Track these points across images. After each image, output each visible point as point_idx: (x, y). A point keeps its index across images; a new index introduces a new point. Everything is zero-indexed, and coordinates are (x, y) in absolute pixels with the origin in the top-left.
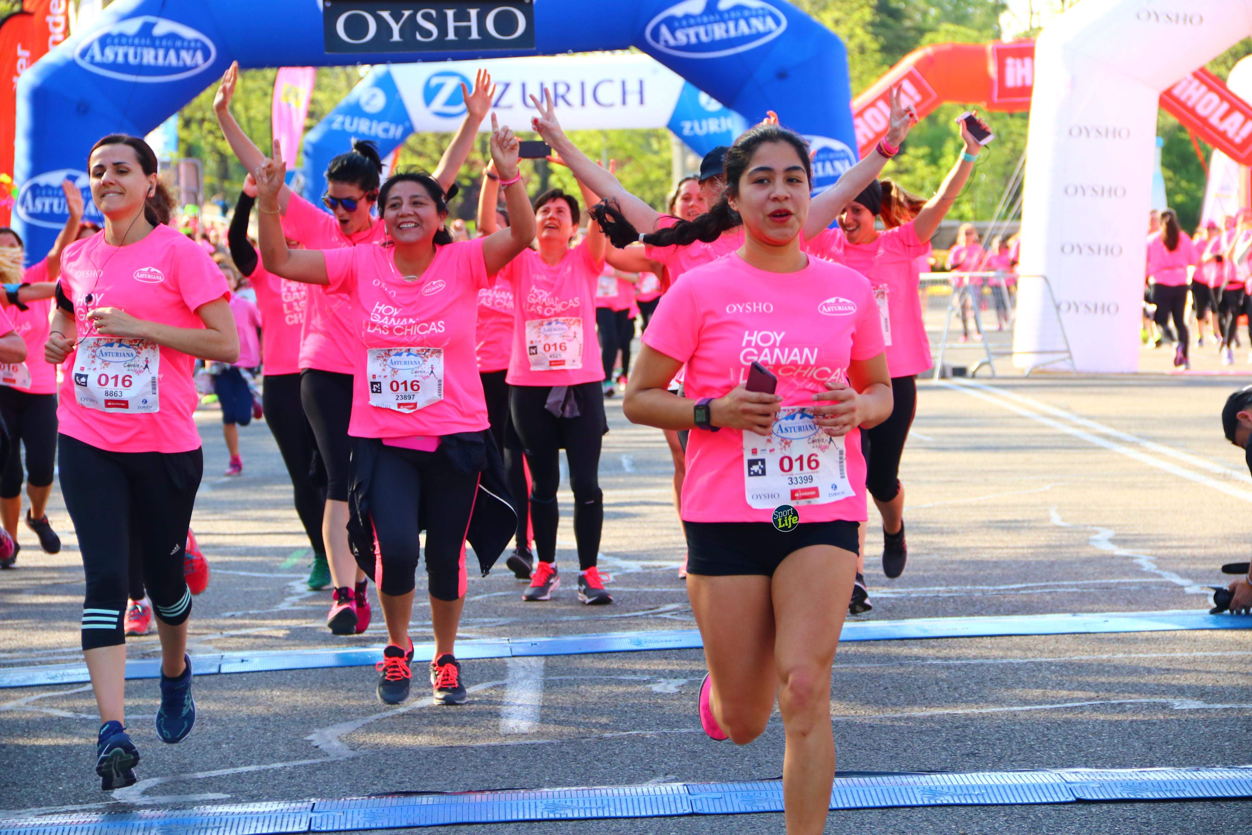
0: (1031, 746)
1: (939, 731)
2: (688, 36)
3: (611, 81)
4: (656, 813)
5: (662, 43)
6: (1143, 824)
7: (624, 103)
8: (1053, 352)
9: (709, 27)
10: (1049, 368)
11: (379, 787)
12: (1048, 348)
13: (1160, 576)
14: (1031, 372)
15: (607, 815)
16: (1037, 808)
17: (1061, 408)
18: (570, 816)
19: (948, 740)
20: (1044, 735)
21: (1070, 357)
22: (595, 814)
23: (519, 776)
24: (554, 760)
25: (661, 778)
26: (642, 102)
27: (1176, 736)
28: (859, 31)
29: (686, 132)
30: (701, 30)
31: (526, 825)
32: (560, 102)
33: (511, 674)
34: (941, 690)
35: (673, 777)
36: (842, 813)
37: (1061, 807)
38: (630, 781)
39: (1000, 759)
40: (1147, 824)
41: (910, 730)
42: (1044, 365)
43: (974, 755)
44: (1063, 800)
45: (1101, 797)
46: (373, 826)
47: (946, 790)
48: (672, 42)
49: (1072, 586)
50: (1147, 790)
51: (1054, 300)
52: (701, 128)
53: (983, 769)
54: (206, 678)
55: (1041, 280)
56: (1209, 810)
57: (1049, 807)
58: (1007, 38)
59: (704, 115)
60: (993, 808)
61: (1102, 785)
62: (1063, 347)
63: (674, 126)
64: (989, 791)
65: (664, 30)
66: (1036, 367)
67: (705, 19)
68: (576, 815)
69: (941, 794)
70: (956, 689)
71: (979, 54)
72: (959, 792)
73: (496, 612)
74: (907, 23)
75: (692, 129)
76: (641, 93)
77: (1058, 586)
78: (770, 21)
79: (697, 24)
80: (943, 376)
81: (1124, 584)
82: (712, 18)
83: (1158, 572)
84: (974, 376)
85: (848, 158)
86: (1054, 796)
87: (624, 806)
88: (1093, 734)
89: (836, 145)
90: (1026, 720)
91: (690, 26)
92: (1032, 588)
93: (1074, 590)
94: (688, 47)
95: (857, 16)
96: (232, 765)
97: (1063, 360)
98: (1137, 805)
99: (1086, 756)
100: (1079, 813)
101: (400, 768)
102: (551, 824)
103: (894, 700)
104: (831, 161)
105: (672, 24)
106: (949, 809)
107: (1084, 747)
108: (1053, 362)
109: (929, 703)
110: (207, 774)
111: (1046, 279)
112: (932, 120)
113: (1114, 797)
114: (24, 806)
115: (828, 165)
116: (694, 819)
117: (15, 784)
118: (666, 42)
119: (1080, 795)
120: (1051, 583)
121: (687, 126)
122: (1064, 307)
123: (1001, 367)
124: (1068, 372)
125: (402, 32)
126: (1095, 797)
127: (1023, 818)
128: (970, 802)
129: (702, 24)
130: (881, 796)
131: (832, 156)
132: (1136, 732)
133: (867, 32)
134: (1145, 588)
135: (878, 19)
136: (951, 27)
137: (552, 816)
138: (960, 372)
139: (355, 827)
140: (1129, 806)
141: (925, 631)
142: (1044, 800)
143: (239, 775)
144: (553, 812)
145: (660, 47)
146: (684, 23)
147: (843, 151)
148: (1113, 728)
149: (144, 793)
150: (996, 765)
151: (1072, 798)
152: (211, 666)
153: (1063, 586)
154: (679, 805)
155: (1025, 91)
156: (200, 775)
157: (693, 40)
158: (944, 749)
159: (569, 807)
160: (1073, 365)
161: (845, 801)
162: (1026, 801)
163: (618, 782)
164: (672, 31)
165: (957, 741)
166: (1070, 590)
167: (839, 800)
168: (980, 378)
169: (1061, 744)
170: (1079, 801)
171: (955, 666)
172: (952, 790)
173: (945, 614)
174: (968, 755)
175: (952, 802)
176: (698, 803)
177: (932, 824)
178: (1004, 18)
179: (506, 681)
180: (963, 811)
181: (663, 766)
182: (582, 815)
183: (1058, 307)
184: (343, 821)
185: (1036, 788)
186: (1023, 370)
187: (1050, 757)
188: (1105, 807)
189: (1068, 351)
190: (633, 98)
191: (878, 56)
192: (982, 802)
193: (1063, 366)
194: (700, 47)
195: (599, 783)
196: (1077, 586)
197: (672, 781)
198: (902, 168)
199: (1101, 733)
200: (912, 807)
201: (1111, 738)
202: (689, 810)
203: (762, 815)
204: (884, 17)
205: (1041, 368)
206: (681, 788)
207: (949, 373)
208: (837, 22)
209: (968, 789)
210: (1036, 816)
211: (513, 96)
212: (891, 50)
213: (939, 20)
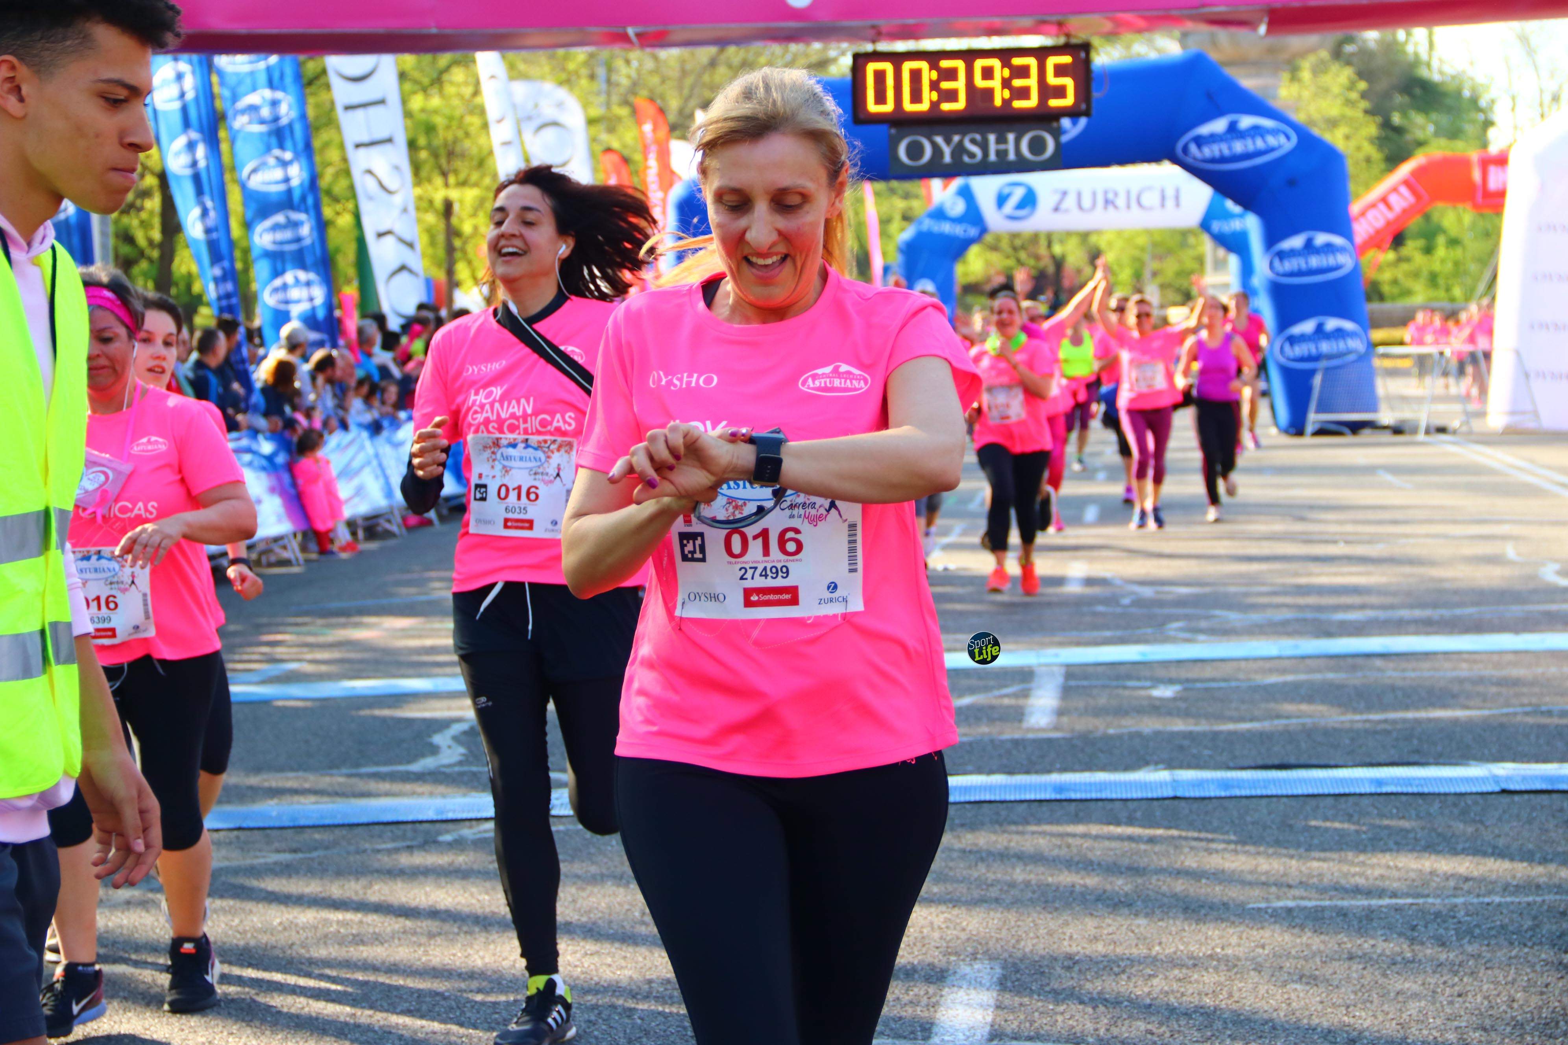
2: (1212, 151)
3: (1154, 187)
4: (1145, 796)
5: (1191, 157)
7: (1163, 205)
8: (1523, 413)
9: (1231, 143)
10: (1520, 426)
12: (1520, 409)
14: (1503, 430)
16: (1468, 796)
21: (1538, 417)
25: (1152, 767)
26: (1177, 205)
29: (1215, 230)
30: (1224, 146)
31: (1036, 803)
38: (1126, 770)
41: (1366, 731)
42: (1516, 423)
48: (1199, 156)
51: (1523, 370)
52: (1228, 226)
55: (1513, 353)
58: (1494, 149)
59: (1228, 216)
62: (1531, 408)
63: (1205, 225)
65: (1192, 146)
66: (1509, 425)
67: (1228, 137)
71: (1464, 163)
74: (1409, 137)
75: (1222, 227)
76: (1177, 198)
78: (1282, 139)
79: (1221, 141)
82: (1233, 136)
85: (1346, 251)
89: (1338, 240)
91: (1215, 143)
94: (1213, 160)
97: (1531, 420)
104: (1333, 254)
105: (1200, 141)
108: (1523, 421)
109: (1384, 708)
111: (1517, 352)
112: (1427, 218)
115: (1330, 257)
118: (1194, 156)
121: (1217, 225)
122: (1532, 375)
124: (1535, 430)
125: (953, 154)
127: (1455, 805)
129: (1225, 141)
131: (1333, 249)
135: (1384, 134)
136: (1443, 142)
145: (1189, 159)
146: (1209, 140)
147: (1342, 245)
155: (1501, 194)
157: (1217, 154)
158: (1394, 746)
160: (1539, 423)
163: (1116, 770)
164: (1199, 147)
178: (1491, 133)
186: (1496, 429)
187: (1484, 754)
188: (1526, 796)
189: (1536, 412)
190: (1170, 203)
193: (1532, 425)
194: (1223, 160)
205: (1513, 426)
208: (1347, 137)
210: (1466, 803)
211: (1070, 202)
212: (1394, 159)
213: (1437, 134)
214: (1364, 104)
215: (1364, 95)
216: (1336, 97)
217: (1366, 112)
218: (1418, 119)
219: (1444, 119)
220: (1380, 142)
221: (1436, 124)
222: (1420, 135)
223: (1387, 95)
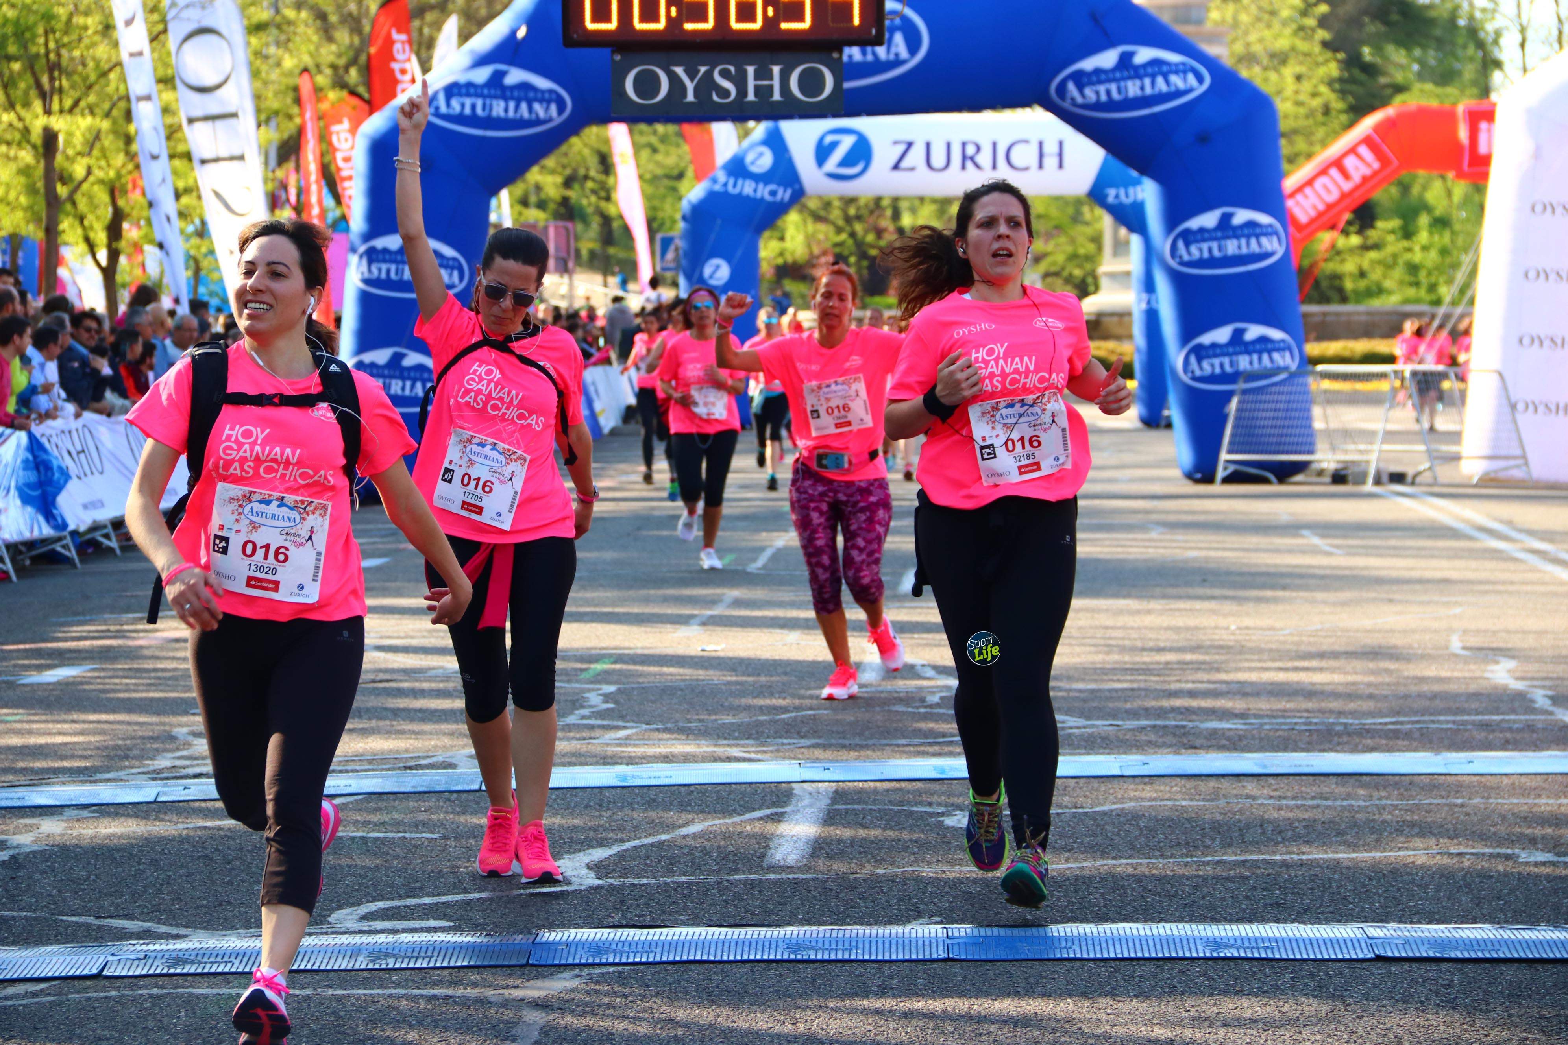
0: (1345, 898)
1: (1247, 878)
2: (1097, 93)
3: (1026, 142)
4: (907, 957)
5: (1069, 101)
6: (1443, 986)
7: (1040, 164)
8: (1507, 458)
9: (1122, 84)
10: (1502, 475)
11: (616, 920)
12: (1503, 452)
13: (1551, 713)
14: (1480, 479)
15: (853, 957)
16: (1331, 964)
17: (1502, 521)
18: (813, 957)
19: (1255, 888)
20: (1364, 886)
21: (1526, 464)
22: (840, 957)
23: (771, 913)
24: (814, 897)
25: (925, 920)
26: (1061, 166)
27: (1512, 891)
28: (1323, 89)
29: (1111, 200)
30: (1113, 87)
31: (763, 965)
32: (969, 164)
33: (794, 801)
34: (1263, 833)
35: (938, 919)
36: (1113, 964)
37: (1358, 965)
38: (890, 922)
39: (1305, 911)
40: (1449, 986)
42: (1496, 471)
43: (1278, 904)
44: (1361, 956)
45: (1404, 955)
46: (597, 961)
47: (1232, 941)
48: (1079, 100)
49: (1448, 722)
50: (1457, 948)
51: (1508, 398)
52: (1127, 195)
53: (1285, 921)
54: (464, 796)
55: (1496, 377)
56: (1524, 972)
57: (1345, 965)
59: (1124, 183)
60: (1281, 964)
61: (1407, 942)
62: (1517, 452)
63: (1096, 193)
64: (1281, 944)
65: (1071, 87)
66: (1487, 474)
67: (1118, 75)
68: (819, 957)
69: (1227, 946)
70: (1280, 832)
71: (1447, 117)
72: (1247, 944)
73: (798, 733)
74: (1383, 80)
75: (1117, 196)
76: (1060, 155)
77: (1433, 722)
78: (1191, 79)
79: (1109, 81)
80: (1378, 481)
81: (1508, 721)
82: (1126, 74)
83: (1551, 708)
84: (1413, 483)
85: (1276, 233)
86: (1352, 952)
87: (874, 948)
88: (1419, 886)
89: (1263, 219)
90: (1348, 868)
91: (1100, 82)
92: (1402, 723)
93: (1450, 726)
94: (1098, 106)
95: (1322, 71)
96: (465, 891)
97: (1518, 467)
98: (1444, 966)
99: (1403, 910)
100: (1375, 971)
101: (644, 900)
102: (790, 966)
103: (1208, 842)
104: (1257, 237)
105: (1081, 79)
106: (1232, 964)
107: (1404, 899)
108: (1506, 469)
110: (436, 899)
111: (1501, 375)
112: (1404, 189)
113: (1418, 955)
114: (233, 928)
115: (1253, 241)
116: (947, 966)
117: (229, 903)
118: (1073, 99)
119: (1381, 952)
120: (1426, 718)
121: (1111, 193)
122: (1520, 406)
123: (1445, 473)
124: (1523, 481)
126: (1397, 955)
127: (1312, 975)
128: (1257, 955)
129: (1114, 80)
130: (1159, 947)
131: (1258, 230)
132: (1468, 885)
133: (1333, 91)
134: (1530, 727)
136: (1427, 87)
137: (792, 957)
138: (1398, 478)
139: (577, 961)
140: (1434, 966)
141: (1265, 767)
142: (1340, 956)
143: (469, 902)
144: (796, 953)
145: (1066, 105)
146: (1094, 78)
147: (1271, 226)
148: (1443, 880)
149: (365, 918)
150: (1303, 916)
151: (1371, 955)
152: (472, 782)
153: (1439, 722)
154: (934, 949)
156: (427, 900)
157: (1104, 97)
158: (1248, 898)
159: (813, 948)
160: (1529, 473)
161: (1118, 950)
162: (1319, 957)
163: (877, 923)
164: (1080, 88)
165: (1264, 889)
166: (1445, 726)
167: (1111, 949)
168: (1420, 485)
169: (1380, 895)
170: (1379, 958)
171: (1287, 806)
172: (1239, 942)
173: (1295, 750)
174: (1271, 905)
175: (1236, 955)
176: (956, 948)
177: (1209, 978)
179: (788, 809)
180: (1247, 966)
181: (931, 907)
182: (826, 957)
183: (1513, 407)
184: (565, 955)
185: (1333, 942)
186: (1471, 478)
187: (1363, 910)
188: (1407, 966)
189: (1524, 457)
190: (1050, 161)
191: (1344, 118)
192: (1270, 956)
193: (1518, 474)
194: (1111, 105)
195: (855, 923)
196: (1454, 722)
197: (936, 923)
198: (1370, 242)
199: (1427, 886)
200: (1192, 959)
201: (1438, 891)
202: (943, 955)
203: (1024, 964)
204: (1356, 72)
205: (1492, 475)
206: (940, 931)
207: (1385, 478)
209: (1256, 942)
210: (1327, 974)
211: (916, 156)
212: (1359, 110)
213: (1421, 77)
214: (1322, 34)
215: (1323, 22)
216: (1284, 23)
217: (1325, 44)
218: (1397, 55)
219: (1432, 57)
220: (1341, 85)
221: (1421, 62)
222: (1399, 77)
223: (1355, 22)
